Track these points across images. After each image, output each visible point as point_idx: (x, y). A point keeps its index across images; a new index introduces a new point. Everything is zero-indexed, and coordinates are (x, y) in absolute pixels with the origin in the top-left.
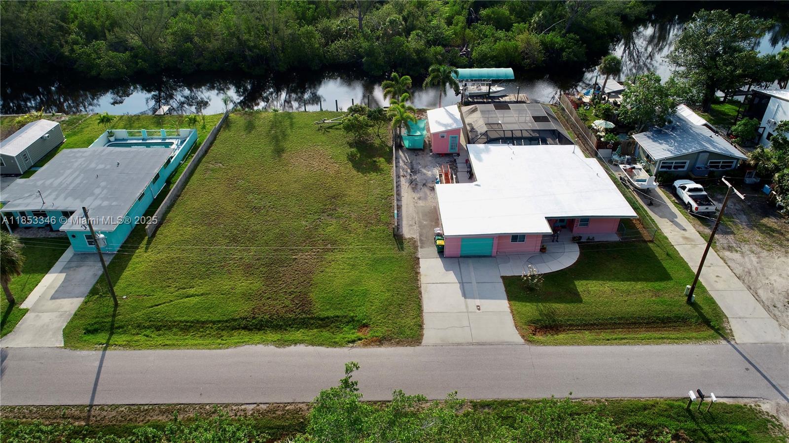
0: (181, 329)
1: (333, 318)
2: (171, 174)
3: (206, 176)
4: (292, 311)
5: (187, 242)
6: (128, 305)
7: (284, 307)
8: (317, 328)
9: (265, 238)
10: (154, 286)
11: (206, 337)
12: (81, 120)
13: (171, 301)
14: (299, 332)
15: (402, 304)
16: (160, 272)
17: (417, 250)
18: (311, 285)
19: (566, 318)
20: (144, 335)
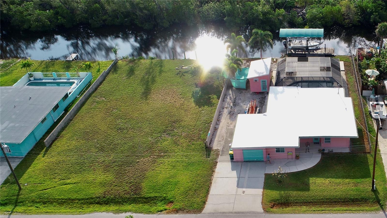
0: (59, 204)
1: (153, 197)
2: (69, 105)
3: (93, 106)
4: (128, 193)
5: (71, 150)
6: (28, 189)
7: (124, 191)
8: (142, 203)
9: (121, 149)
10: (46, 177)
11: (73, 208)
12: (12, 64)
13: (55, 187)
14: (130, 206)
15: (197, 190)
16: (50, 169)
17: (218, 157)
18: (144, 178)
19: (295, 198)
20: (36, 207)
